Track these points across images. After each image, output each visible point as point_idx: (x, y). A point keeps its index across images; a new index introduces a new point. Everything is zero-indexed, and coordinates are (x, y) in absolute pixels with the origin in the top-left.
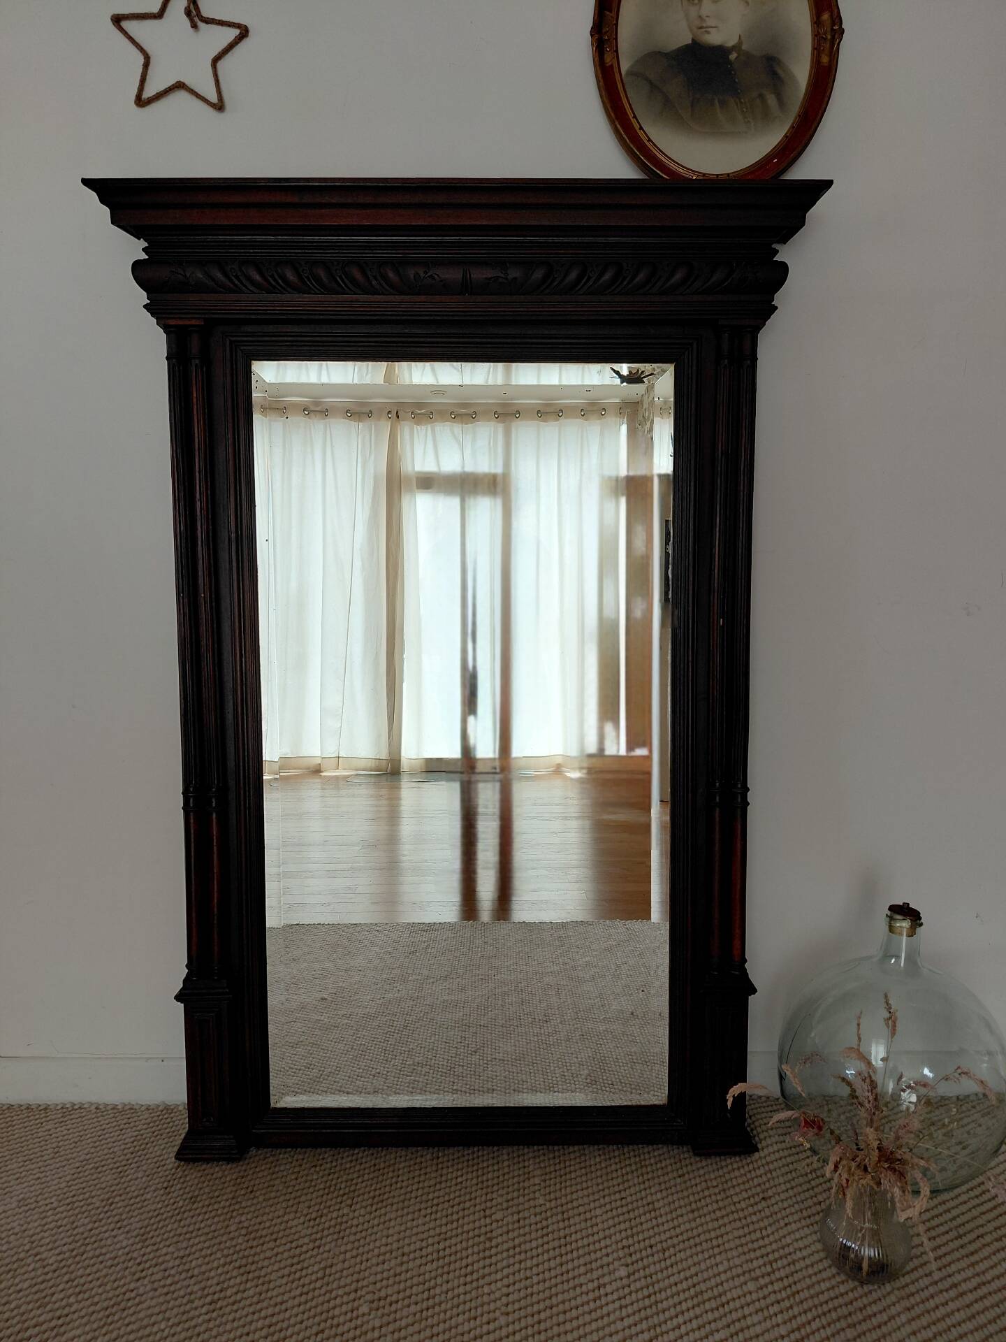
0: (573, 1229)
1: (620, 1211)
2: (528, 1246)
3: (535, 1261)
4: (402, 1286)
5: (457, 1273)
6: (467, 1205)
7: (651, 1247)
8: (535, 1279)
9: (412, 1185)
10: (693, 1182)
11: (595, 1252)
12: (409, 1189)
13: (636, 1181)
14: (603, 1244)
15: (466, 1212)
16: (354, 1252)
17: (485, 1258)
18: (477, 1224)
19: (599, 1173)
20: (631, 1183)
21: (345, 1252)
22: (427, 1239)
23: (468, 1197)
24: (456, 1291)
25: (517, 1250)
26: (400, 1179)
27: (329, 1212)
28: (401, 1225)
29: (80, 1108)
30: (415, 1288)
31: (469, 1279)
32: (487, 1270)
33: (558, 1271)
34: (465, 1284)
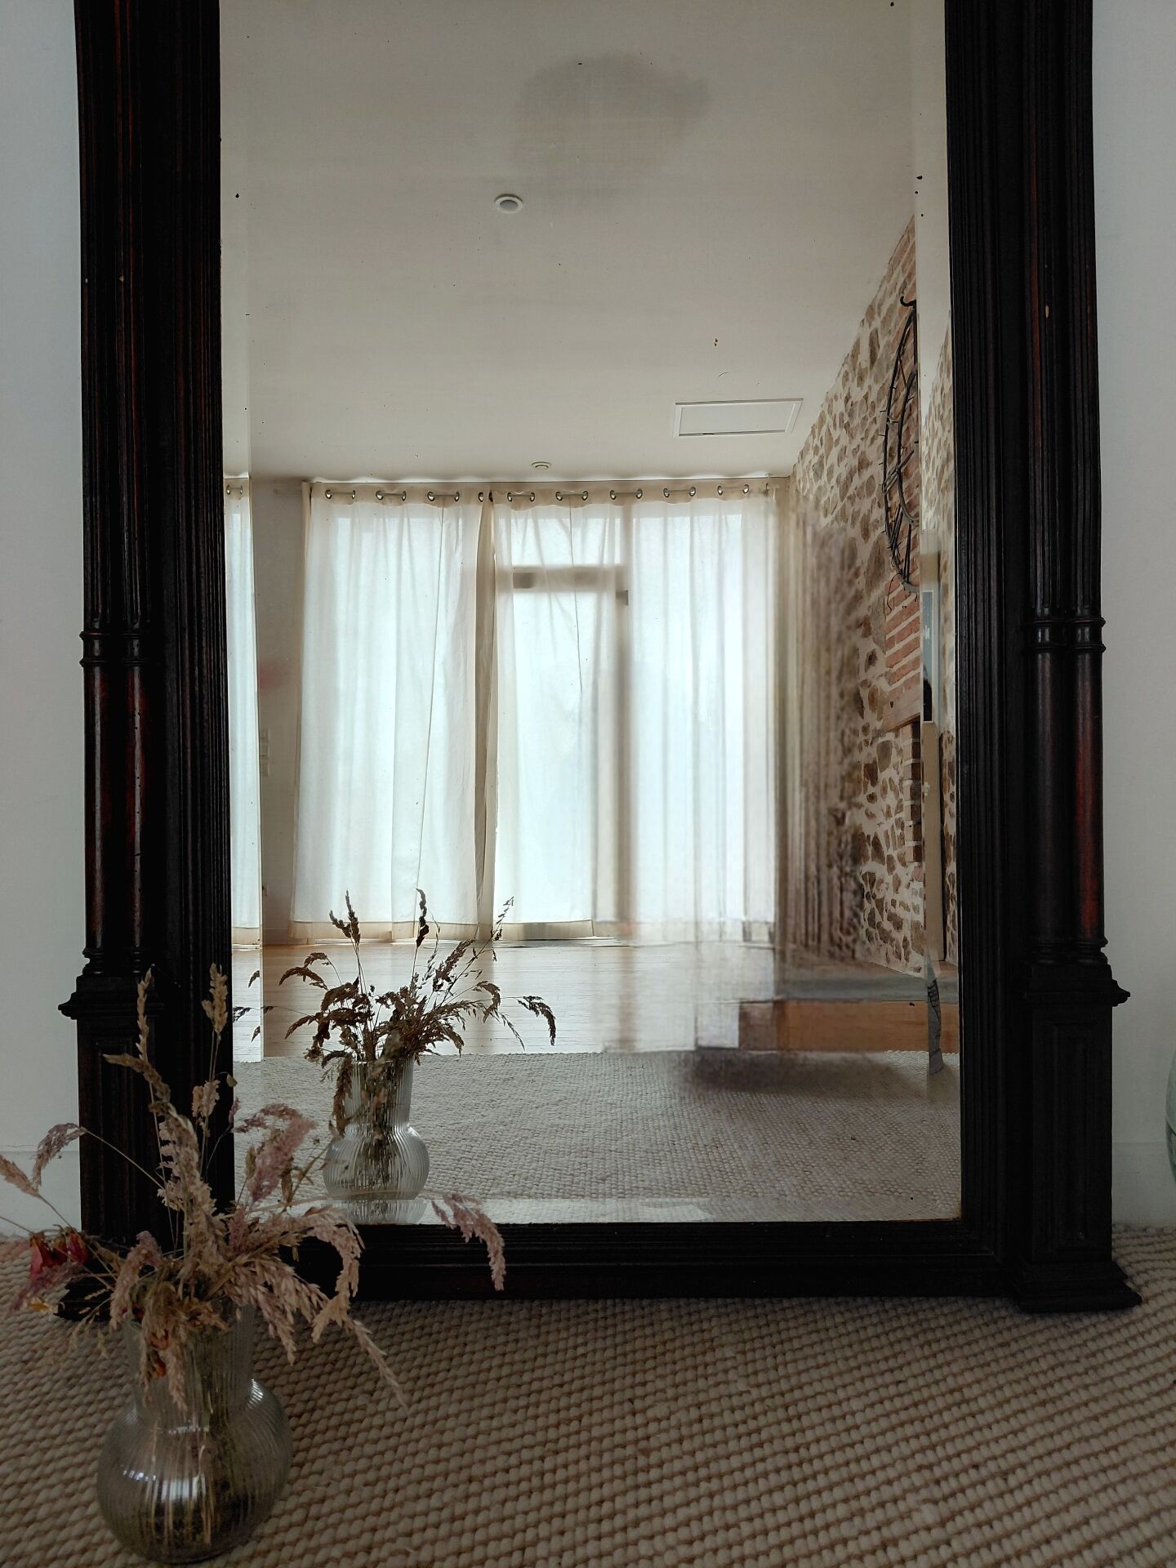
0: (810, 1435)
1: (898, 1403)
2: (724, 1465)
3: (741, 1494)
4: (466, 1541)
5: (582, 1515)
6: (597, 1391)
7: (976, 1467)
8: (746, 1529)
9: (492, 1358)
10: (1029, 1355)
11: (863, 1476)
12: (485, 1365)
13: (919, 1353)
14: (875, 1461)
15: (596, 1404)
16: (371, 1476)
17: (637, 1487)
18: (618, 1424)
19: (845, 1341)
20: (909, 1357)
21: (353, 1475)
22: (518, 1451)
23: (598, 1378)
24: (580, 1552)
25: (703, 1472)
26: (468, 1349)
27: (328, 1403)
28: (468, 1426)
30: (492, 1545)
31: (606, 1526)
32: (643, 1510)
33: (792, 1512)
34: (599, 1538)
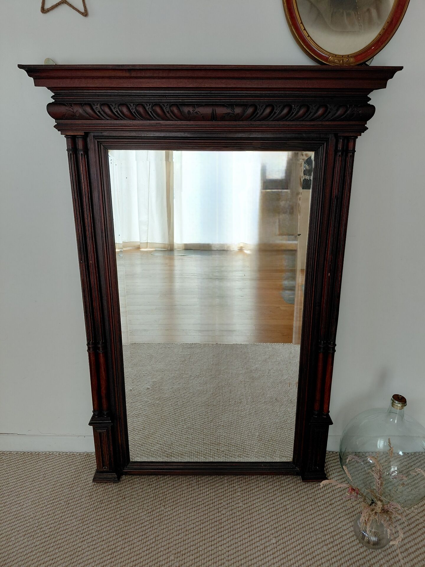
0: (254, 519)
1: (273, 510)
2: (236, 527)
3: (239, 535)
4: (186, 546)
5: (208, 540)
6: (211, 506)
7: (285, 528)
8: (239, 543)
9: (189, 495)
10: (302, 495)
11: (263, 530)
13: (279, 494)
14: (266, 526)
15: (211, 510)
16: (167, 529)
17: (219, 533)
18: (215, 515)
19: (264, 490)
21: (163, 529)
22: (196, 523)
23: (211, 502)
24: (208, 549)
26: (184, 492)
27: (156, 509)
28: (185, 516)
29: (52, 454)
30: (192, 547)
31: (213, 543)
32: (220, 539)
33: (248, 540)
34: (211, 546)
